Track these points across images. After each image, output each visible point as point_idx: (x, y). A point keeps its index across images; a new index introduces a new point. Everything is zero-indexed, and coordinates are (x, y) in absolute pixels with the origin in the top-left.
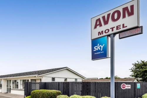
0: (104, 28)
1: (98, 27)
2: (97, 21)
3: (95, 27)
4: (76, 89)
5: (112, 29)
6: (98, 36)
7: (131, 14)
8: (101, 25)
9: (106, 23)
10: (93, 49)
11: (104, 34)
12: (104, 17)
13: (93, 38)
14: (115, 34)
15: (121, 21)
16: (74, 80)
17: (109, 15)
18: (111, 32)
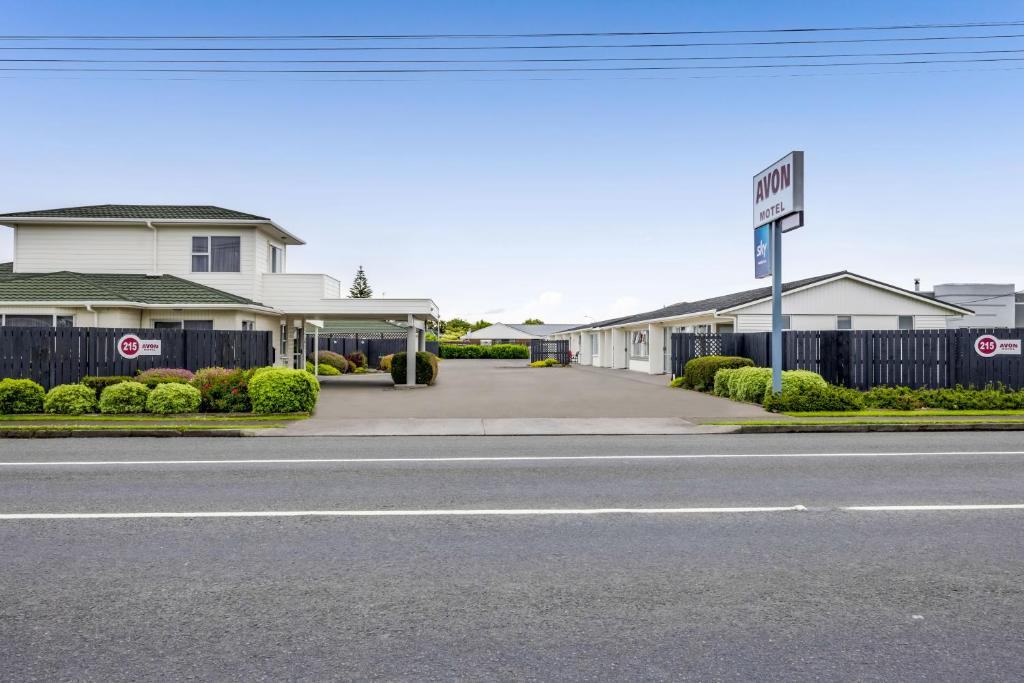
4: (801, 353)
10: (756, 252)
11: (765, 220)
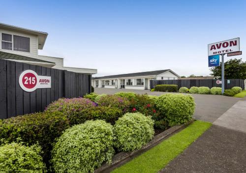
0: (217, 50)
1: (213, 50)
2: (212, 46)
3: (211, 49)
5: (223, 51)
6: (213, 55)
7: (235, 44)
8: (215, 49)
9: (219, 48)
10: (209, 61)
11: (218, 54)
12: (217, 45)
13: (210, 55)
14: (224, 54)
15: (229, 48)
16: (173, 79)
17: (220, 44)
18: (222, 53)
